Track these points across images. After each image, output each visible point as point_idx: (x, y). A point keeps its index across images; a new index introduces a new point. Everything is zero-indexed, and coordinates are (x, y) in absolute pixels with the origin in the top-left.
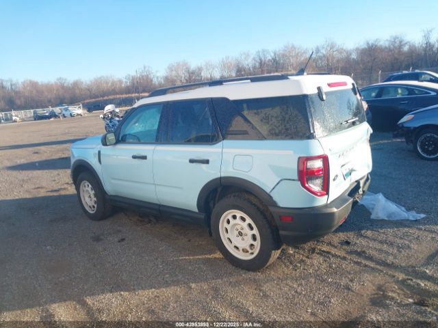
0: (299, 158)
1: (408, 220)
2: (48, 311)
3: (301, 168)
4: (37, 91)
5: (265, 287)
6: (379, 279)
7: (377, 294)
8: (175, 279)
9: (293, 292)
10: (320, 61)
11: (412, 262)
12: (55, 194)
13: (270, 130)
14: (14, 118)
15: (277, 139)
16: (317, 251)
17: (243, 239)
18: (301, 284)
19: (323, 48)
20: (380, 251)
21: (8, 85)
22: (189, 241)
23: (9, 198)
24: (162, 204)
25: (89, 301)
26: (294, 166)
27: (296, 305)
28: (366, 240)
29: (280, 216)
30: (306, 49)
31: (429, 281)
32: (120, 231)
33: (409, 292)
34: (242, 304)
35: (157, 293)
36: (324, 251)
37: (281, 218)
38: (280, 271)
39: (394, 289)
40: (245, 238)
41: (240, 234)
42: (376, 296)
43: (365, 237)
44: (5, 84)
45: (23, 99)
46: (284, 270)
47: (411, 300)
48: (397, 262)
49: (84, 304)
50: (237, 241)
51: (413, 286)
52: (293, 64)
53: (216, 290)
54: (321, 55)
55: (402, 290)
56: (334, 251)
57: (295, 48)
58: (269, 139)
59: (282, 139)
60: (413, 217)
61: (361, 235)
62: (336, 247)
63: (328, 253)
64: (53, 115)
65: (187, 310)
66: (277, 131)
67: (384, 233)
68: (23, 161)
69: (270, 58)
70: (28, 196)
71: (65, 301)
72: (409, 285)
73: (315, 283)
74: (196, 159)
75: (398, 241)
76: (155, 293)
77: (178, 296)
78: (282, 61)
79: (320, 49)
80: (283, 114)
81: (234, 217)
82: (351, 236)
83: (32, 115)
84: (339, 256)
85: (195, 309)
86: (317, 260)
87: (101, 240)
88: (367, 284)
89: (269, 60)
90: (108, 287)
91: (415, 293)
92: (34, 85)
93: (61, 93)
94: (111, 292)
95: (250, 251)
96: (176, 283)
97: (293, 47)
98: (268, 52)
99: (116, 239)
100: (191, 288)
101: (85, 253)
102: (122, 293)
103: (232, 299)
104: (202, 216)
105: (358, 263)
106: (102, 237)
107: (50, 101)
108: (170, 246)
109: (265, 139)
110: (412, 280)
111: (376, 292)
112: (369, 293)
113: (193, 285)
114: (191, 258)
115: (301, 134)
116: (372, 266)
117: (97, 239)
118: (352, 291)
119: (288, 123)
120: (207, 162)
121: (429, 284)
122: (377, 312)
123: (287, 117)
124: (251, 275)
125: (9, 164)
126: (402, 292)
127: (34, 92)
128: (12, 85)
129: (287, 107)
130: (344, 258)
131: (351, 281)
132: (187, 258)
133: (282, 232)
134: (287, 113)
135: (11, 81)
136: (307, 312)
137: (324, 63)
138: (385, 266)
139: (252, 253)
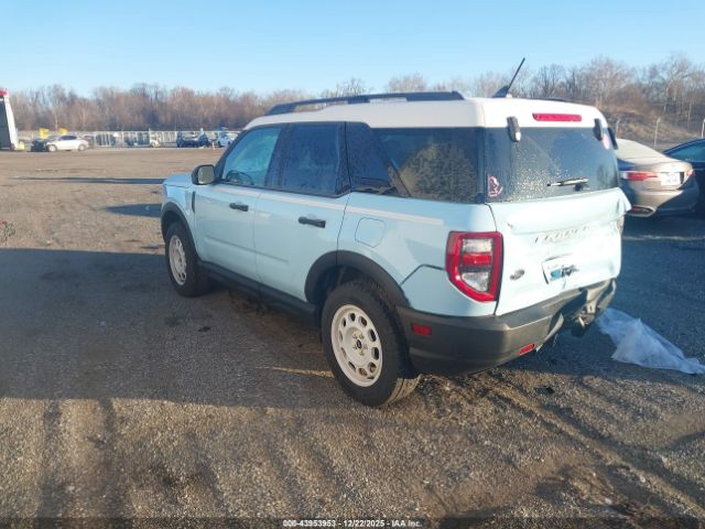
0: (451, 233)
1: (679, 372)
2: (57, 406)
3: (452, 251)
4: (191, 105)
5: (376, 434)
6: (572, 457)
7: (554, 479)
8: (250, 396)
9: (416, 450)
10: (655, 92)
11: (648, 441)
12: (150, 252)
13: (420, 182)
14: (151, 141)
15: (428, 199)
16: (491, 394)
17: (362, 354)
18: (436, 441)
19: (664, 69)
20: (601, 413)
21: (151, 92)
22: (300, 346)
23: (89, 249)
24: (266, 283)
25: (116, 404)
26: (441, 245)
27: (410, 469)
28: (586, 391)
29: (412, 324)
30: (633, 69)
31: (660, 476)
32: (210, 316)
33: (612, 487)
34: (328, 450)
35: (214, 412)
36: (501, 397)
37: (413, 327)
38: (414, 413)
39: (588, 478)
40: (365, 351)
41: (359, 345)
42: (550, 482)
43: (587, 387)
44: (148, 90)
45: (169, 115)
46: (421, 412)
47: (608, 501)
48: (618, 435)
49: (107, 406)
50: (354, 356)
51: (626, 480)
52: (603, 94)
53: (300, 423)
54: (660, 81)
55: (603, 482)
56: (519, 400)
57: (612, 67)
58: (416, 198)
59: (434, 199)
60: (691, 367)
61: (581, 383)
62: (526, 394)
63: (508, 400)
64: (205, 142)
65: (241, 444)
66: (428, 186)
67: (622, 386)
68: (133, 202)
69: (564, 80)
70: (114, 250)
71: (87, 397)
72: (619, 476)
73: (460, 442)
74: (309, 218)
75: (642, 403)
76: (211, 412)
77: (241, 422)
78: (584, 87)
79: (660, 70)
80: (442, 156)
81: (353, 317)
82: (561, 382)
83: (176, 139)
84: (523, 409)
85: (254, 445)
86: (483, 409)
87: (178, 324)
88: (546, 460)
89: (562, 83)
90: (149, 390)
91: (622, 491)
92: (187, 95)
93: (223, 110)
94: (151, 398)
95: (369, 374)
96: (248, 402)
97: (609, 65)
98: (561, 69)
99: (198, 327)
100: (265, 412)
101: (146, 339)
102: (165, 402)
103: (316, 440)
104: (312, 309)
105: (549, 426)
106: (181, 321)
107: (205, 121)
108: (267, 349)
109: (410, 196)
110: (628, 469)
111: (554, 476)
112: (540, 474)
113: (270, 410)
114: (290, 370)
115: (462, 194)
116: (571, 433)
117: (173, 322)
118: (514, 466)
119: (446, 173)
120: (322, 224)
121: (655, 480)
122: (537, 507)
123: (447, 162)
124: (367, 411)
125: (112, 203)
126: (600, 485)
127: (187, 105)
128: (156, 93)
129: (450, 146)
130: (530, 414)
131: (521, 451)
132: (284, 369)
133: (413, 351)
134: (447, 157)
135: (157, 87)
136: (422, 483)
137: (663, 96)
138: (594, 438)
139: (372, 378)
